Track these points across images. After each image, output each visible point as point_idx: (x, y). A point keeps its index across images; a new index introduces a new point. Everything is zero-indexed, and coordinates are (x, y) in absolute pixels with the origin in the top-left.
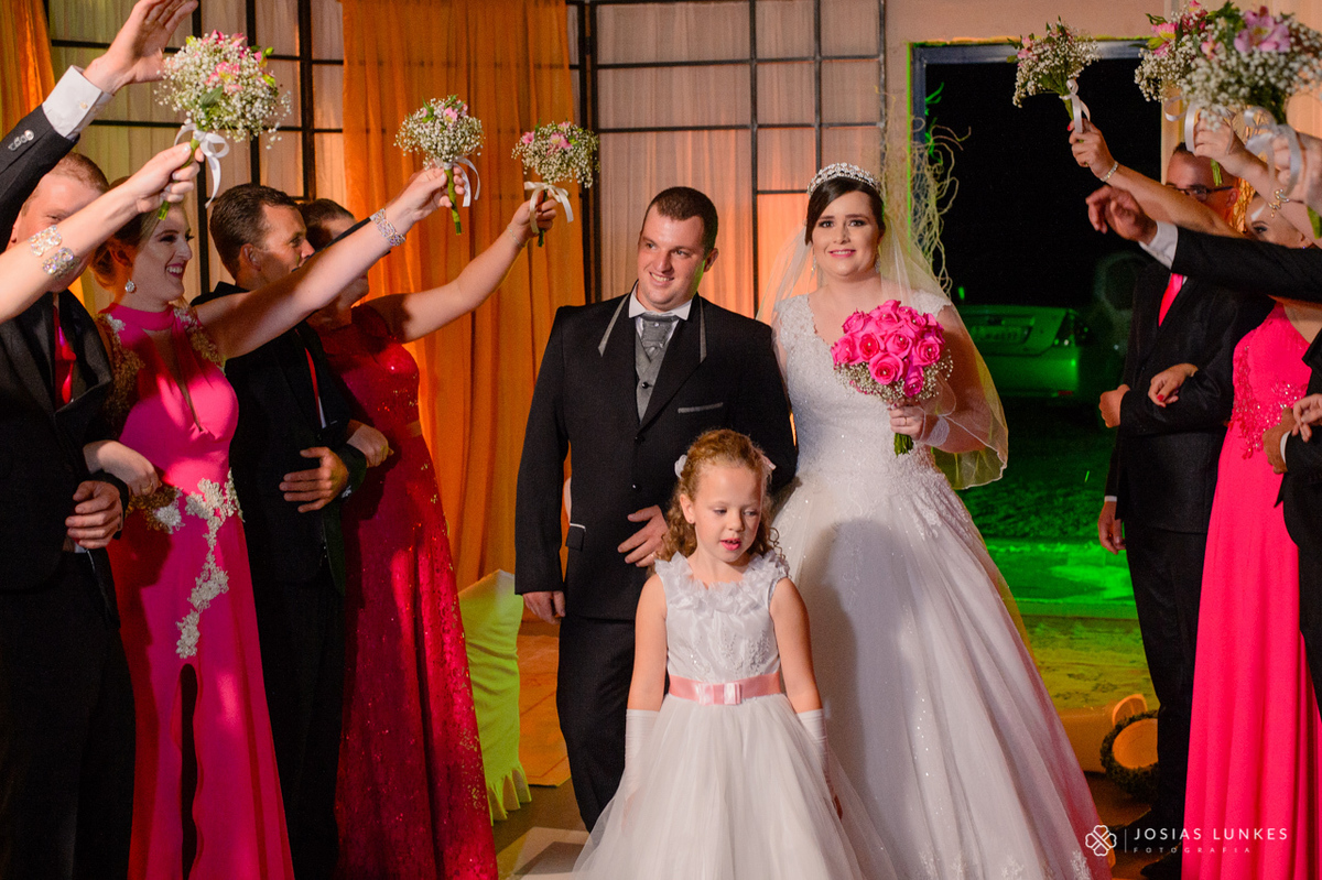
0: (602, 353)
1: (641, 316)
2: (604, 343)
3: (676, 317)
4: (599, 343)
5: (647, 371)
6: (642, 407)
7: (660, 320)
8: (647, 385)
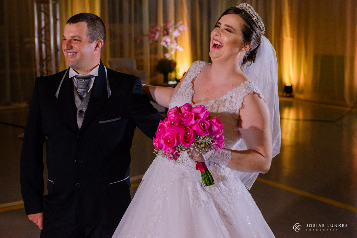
0: (57, 97)
1: (75, 76)
2: (58, 92)
3: (92, 76)
4: (55, 93)
5: (81, 105)
6: (80, 123)
7: (85, 78)
8: (81, 112)
